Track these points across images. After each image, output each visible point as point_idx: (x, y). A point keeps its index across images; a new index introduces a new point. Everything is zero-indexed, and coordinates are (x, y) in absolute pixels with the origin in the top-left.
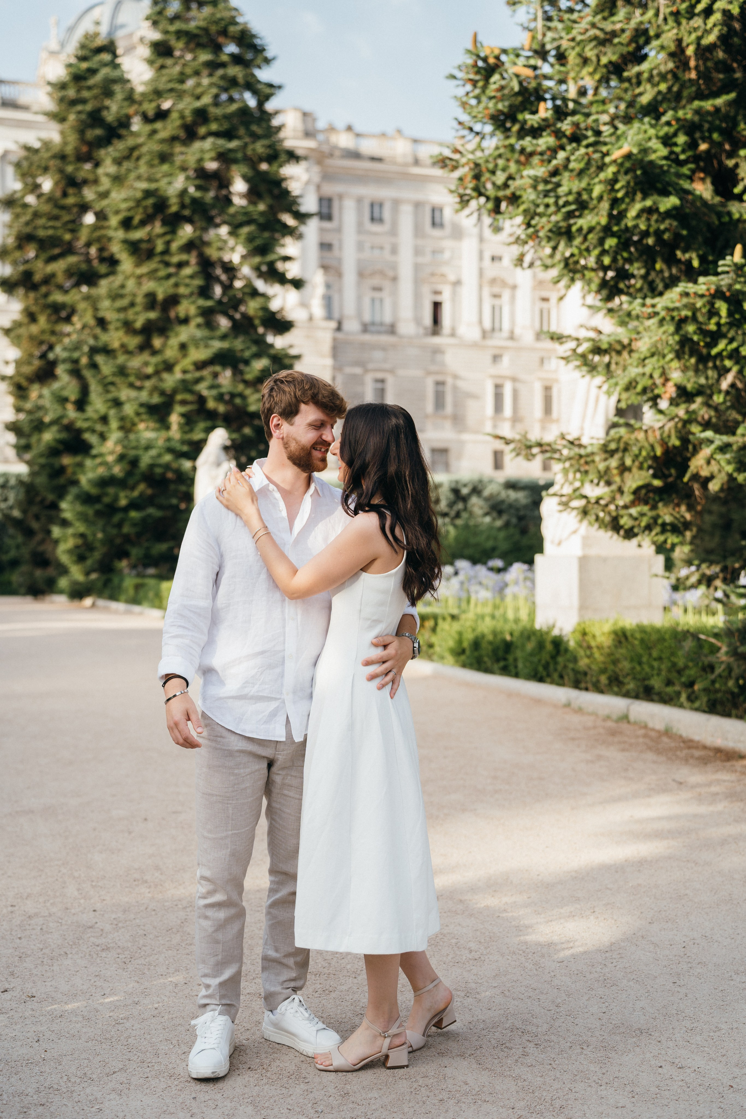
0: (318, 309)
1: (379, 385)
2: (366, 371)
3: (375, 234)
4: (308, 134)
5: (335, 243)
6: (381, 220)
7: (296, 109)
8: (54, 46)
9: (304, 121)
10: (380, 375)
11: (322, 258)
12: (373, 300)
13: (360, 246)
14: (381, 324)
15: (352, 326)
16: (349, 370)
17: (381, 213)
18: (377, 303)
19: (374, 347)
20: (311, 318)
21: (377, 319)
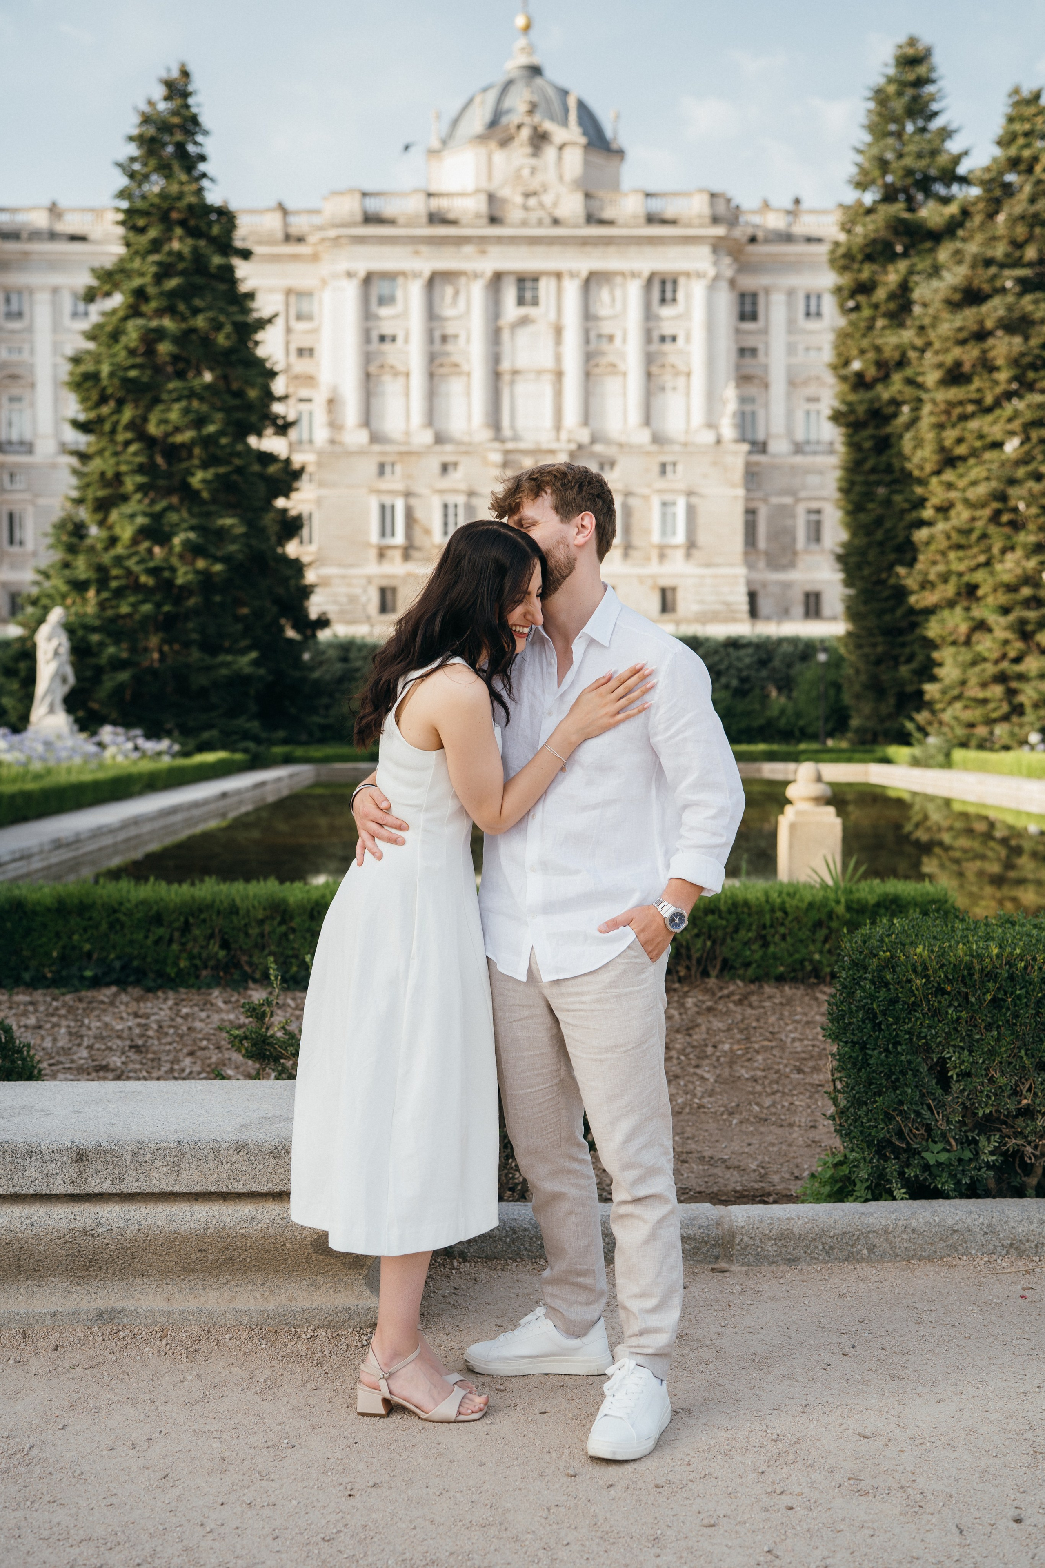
0: (728, 431)
1: (814, 517)
2: (798, 500)
3: (811, 332)
4: (715, 220)
5: (761, 347)
6: (819, 314)
7: (701, 191)
8: (435, 144)
9: (712, 205)
10: (815, 505)
11: (738, 367)
12: (808, 413)
13: (791, 349)
14: (818, 442)
15: (779, 447)
16: (775, 500)
17: (819, 306)
18: (813, 416)
19: (808, 471)
20: (719, 442)
21: (813, 437)
